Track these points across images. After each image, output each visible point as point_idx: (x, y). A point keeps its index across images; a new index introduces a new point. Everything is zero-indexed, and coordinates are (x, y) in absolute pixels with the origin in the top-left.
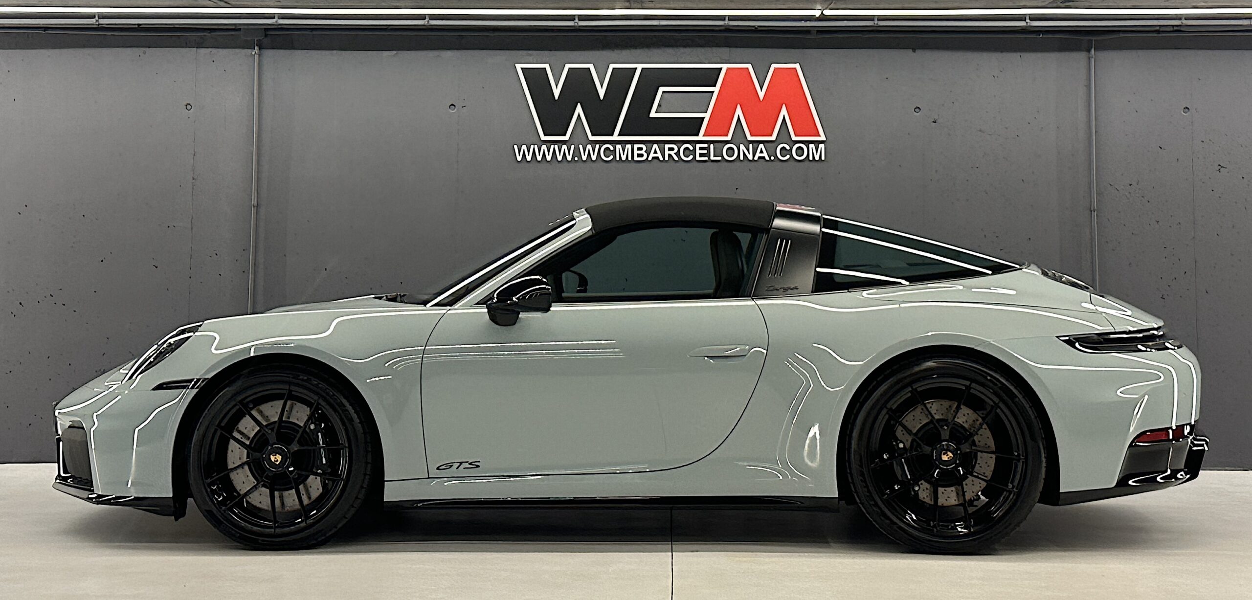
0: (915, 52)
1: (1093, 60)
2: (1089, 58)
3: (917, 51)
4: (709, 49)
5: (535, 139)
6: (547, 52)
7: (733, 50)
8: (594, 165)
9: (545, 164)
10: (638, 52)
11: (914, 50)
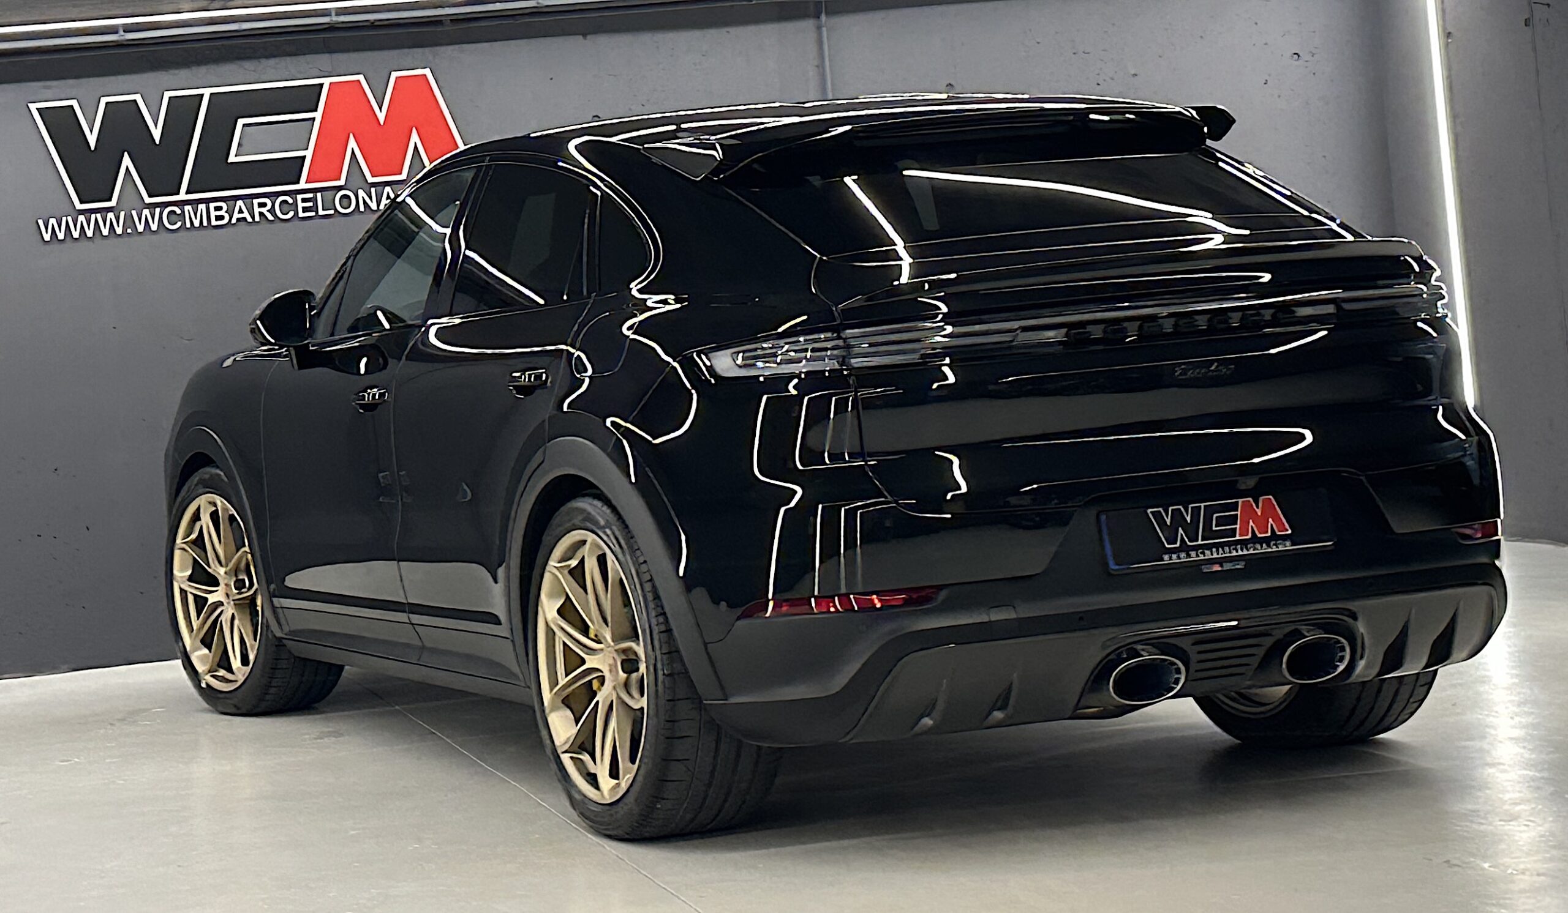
0: (585, 39)
1: (824, 29)
2: (819, 28)
3: (589, 37)
4: (302, 59)
5: (67, 208)
6: (71, 82)
7: (335, 56)
8: (154, 237)
9: (84, 243)
10: (203, 70)
11: (584, 35)
